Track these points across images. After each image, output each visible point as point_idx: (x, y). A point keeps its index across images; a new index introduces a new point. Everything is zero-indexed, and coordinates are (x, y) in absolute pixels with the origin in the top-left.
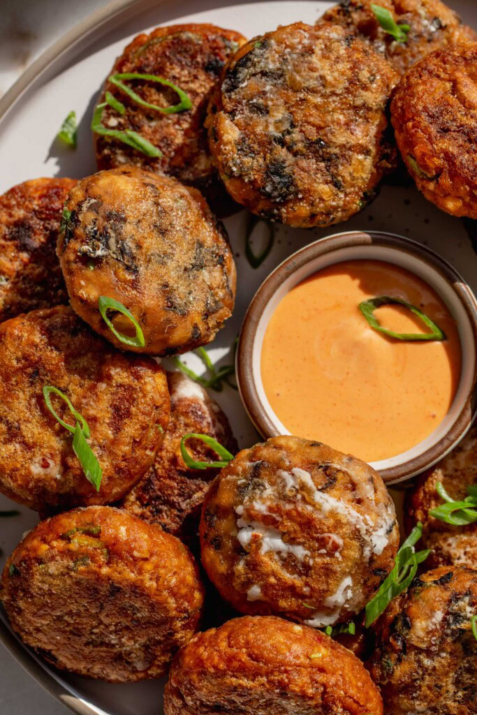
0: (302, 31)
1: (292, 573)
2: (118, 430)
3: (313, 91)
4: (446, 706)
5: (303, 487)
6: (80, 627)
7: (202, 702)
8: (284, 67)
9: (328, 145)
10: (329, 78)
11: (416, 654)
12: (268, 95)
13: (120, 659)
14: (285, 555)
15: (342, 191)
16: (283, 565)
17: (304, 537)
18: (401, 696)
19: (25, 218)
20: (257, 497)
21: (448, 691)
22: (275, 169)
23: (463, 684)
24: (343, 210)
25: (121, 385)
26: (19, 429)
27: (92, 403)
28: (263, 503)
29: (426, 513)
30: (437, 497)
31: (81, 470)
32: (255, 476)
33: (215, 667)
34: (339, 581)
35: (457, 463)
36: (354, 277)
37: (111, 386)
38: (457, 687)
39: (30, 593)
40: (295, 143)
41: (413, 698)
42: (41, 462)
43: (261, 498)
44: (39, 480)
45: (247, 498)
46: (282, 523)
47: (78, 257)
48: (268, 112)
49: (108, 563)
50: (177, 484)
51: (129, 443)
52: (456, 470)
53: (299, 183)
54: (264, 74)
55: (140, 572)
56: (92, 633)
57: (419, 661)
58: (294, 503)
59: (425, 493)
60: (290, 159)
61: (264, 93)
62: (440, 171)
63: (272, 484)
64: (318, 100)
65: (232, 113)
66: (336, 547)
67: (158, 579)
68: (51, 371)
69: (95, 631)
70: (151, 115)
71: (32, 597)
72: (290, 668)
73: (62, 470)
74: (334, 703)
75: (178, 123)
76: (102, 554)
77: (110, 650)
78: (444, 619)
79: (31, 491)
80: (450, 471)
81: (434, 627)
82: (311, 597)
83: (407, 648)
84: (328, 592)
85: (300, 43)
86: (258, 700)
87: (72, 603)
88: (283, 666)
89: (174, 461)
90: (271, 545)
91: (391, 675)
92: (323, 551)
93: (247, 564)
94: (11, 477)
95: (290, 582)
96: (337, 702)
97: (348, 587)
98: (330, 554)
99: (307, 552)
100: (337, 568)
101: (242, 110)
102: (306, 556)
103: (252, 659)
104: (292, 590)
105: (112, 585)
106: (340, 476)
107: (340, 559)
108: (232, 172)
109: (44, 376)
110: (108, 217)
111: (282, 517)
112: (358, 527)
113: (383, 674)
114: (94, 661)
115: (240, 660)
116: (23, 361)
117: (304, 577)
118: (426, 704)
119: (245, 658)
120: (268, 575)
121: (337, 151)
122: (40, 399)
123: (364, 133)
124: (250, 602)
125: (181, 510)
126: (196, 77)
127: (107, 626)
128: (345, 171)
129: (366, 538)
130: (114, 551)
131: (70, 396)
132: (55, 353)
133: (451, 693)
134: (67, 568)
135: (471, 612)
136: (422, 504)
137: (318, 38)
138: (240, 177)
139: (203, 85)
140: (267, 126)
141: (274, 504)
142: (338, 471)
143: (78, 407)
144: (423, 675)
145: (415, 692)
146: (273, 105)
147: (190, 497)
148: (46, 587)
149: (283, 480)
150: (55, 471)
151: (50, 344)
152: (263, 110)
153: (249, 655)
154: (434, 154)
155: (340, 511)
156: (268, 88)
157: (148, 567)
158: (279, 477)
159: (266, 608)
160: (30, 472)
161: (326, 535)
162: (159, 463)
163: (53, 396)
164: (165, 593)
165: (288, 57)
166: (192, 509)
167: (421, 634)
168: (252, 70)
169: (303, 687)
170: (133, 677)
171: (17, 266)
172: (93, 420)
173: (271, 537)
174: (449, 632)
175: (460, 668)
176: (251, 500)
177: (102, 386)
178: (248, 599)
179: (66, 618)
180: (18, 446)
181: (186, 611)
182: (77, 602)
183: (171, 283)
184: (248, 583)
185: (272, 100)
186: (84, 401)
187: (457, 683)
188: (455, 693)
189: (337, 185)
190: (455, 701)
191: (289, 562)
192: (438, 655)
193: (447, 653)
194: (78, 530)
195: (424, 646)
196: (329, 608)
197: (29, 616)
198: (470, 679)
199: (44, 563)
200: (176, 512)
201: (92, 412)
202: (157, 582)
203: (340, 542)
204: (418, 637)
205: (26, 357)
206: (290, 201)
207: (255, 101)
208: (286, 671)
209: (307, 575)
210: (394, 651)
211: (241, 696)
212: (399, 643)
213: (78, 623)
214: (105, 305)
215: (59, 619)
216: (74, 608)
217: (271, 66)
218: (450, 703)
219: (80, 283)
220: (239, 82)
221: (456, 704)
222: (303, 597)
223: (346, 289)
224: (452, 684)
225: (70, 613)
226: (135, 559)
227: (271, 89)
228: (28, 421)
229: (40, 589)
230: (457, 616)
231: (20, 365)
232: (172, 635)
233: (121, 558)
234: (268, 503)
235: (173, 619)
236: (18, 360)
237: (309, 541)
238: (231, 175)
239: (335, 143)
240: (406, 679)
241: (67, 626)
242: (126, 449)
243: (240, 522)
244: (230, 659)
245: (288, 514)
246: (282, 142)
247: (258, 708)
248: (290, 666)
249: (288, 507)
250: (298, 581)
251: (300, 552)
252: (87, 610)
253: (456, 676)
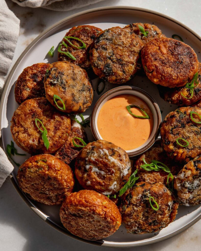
0: (119, 29)
1: (100, 179)
2: (55, 133)
3: (120, 45)
4: (139, 222)
5: (106, 154)
6: (38, 188)
7: (70, 213)
8: (113, 38)
9: (123, 60)
10: (125, 42)
11: (132, 206)
12: (107, 45)
13: (49, 198)
14: (98, 173)
15: (125, 74)
16: (97, 176)
17: (104, 168)
18: (127, 217)
19: (36, 73)
20: (92, 156)
21: (140, 217)
22: (107, 65)
23: (145, 216)
24: (125, 79)
25: (57, 121)
26: (27, 130)
27: (49, 125)
28: (94, 158)
29: (139, 166)
30: (143, 162)
31: (43, 143)
32: (92, 150)
33: (75, 203)
34: (113, 182)
35: (149, 153)
36: (126, 99)
37: (55, 121)
38: (143, 216)
39: (25, 177)
40: (113, 59)
41: (130, 218)
42: (32, 140)
43: (93, 156)
44: (31, 145)
45: (89, 156)
46: (98, 164)
47: (49, 83)
48: (107, 50)
49: (48, 170)
50: (71, 151)
51: (58, 137)
52: (149, 155)
53: (113, 70)
54: (107, 39)
55: (57, 174)
56: (41, 190)
57: (133, 208)
58: (103, 158)
59: (139, 161)
60: (112, 63)
61: (106, 44)
62: (153, 70)
63: (97, 153)
64: (121, 48)
65: (97, 49)
66: (113, 172)
67: (62, 176)
68: (38, 115)
69: (43, 189)
70: (74, 49)
71: (26, 178)
72: (96, 206)
73: (38, 143)
74: (108, 217)
75: (82, 51)
76: (47, 167)
77: (46, 196)
78: (142, 197)
79: (29, 148)
80: (147, 155)
81: (138, 198)
82: (104, 186)
83: (130, 203)
84: (109, 185)
85: (118, 32)
86: (86, 214)
87: (37, 181)
88: (94, 205)
89: (70, 144)
90: (95, 170)
91: (125, 211)
92: (109, 173)
93: (88, 175)
94: (23, 143)
95: (99, 181)
96: (109, 217)
97: (115, 184)
98: (111, 174)
99: (105, 173)
100: (113, 178)
101: (100, 48)
102: (104, 174)
103: (86, 202)
104: (99, 183)
105: (48, 177)
106: (116, 152)
107: (114, 176)
108: (95, 65)
109: (36, 116)
110: (59, 73)
111: (99, 162)
112: (120, 167)
113: (123, 210)
114: (41, 198)
115: (82, 202)
116: (31, 111)
117: (103, 180)
118: (134, 220)
119: (84, 201)
120: (93, 179)
121: (125, 63)
122: (34, 122)
123: (133, 59)
124: (87, 186)
125: (71, 158)
126: (88, 40)
127: (46, 189)
128: (126, 68)
129: (122, 171)
130: (50, 167)
131: (43, 122)
132: (40, 110)
133: (141, 218)
134: (36, 170)
135: (149, 195)
136: (138, 164)
137: (123, 31)
138: (97, 67)
139: (90, 42)
140: (106, 54)
141: (97, 158)
142: (116, 151)
143: (45, 125)
144: (134, 212)
145: (131, 217)
146: (108, 48)
147: (74, 155)
148: (30, 175)
149: (100, 152)
150: (36, 143)
151: (39, 107)
152: (106, 49)
153: (85, 201)
154: (152, 65)
155: (115, 162)
156: (107, 43)
157: (59, 172)
158: (99, 151)
159: (91, 188)
160: (29, 142)
161: (110, 169)
162: (66, 144)
163: (38, 122)
164: (63, 181)
165: (114, 35)
166: (74, 158)
167: (135, 200)
168: (104, 38)
169: (99, 211)
170: (52, 204)
171: (32, 86)
172: (48, 130)
173: (95, 168)
174: (143, 200)
175: (145, 211)
176: (90, 157)
177: (52, 120)
178: (87, 185)
179: (34, 185)
180: (26, 135)
181: (69, 186)
182: (38, 181)
183: (75, 93)
184: (87, 180)
185: (108, 47)
186: (47, 124)
187: (143, 215)
188: (142, 218)
189: (124, 72)
190: (142, 220)
191: (99, 175)
192: (139, 207)
193: (141, 206)
194: (40, 160)
195: (135, 204)
196: (109, 190)
197: (24, 183)
198: (147, 214)
199: (30, 168)
200: (69, 159)
201: (48, 127)
202: (61, 177)
203: (114, 171)
204: (134, 201)
205: (32, 110)
206: (110, 75)
207: (103, 46)
208: (95, 207)
209: (104, 180)
210: (127, 204)
211: (81, 212)
212: (128, 202)
213: (38, 187)
214: (55, 97)
215: (33, 185)
216: (37, 182)
217: (109, 37)
218: (141, 221)
219: (49, 90)
220: (100, 41)
221: (142, 221)
222: (102, 186)
223: (123, 102)
224: (142, 215)
225: (36, 184)
226: (56, 170)
227: (108, 43)
228: (30, 128)
229: (28, 176)
230: (145, 196)
231: (30, 112)
232: (64, 193)
233: (52, 169)
234: (95, 158)
235: (65, 188)
236: (29, 111)
237: (106, 170)
238: (95, 66)
239: (125, 60)
240: (129, 213)
241: (35, 187)
242: (57, 138)
243: (87, 163)
244: (80, 201)
245: (101, 162)
246: (110, 59)
247: (86, 216)
248: (96, 205)
249: (101, 160)
250: (101, 181)
251: (103, 173)
252: (41, 183)
253: (143, 213)
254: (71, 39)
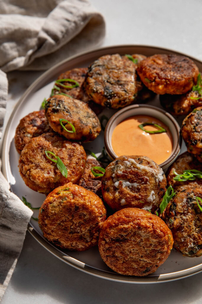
1: (134, 193)
2: (71, 161)
3: (114, 69)
4: (193, 235)
5: (133, 164)
6: (67, 226)
7: (112, 239)
8: (104, 64)
9: (121, 81)
10: (118, 65)
11: (180, 215)
13: (81, 238)
14: (131, 187)
15: (127, 93)
16: (131, 191)
17: (136, 179)
18: (178, 232)
19: (34, 118)
20: (119, 169)
21: (193, 229)
22: (106, 88)
23: (198, 225)
24: (129, 99)
25: (70, 149)
26: (39, 164)
27: (61, 154)
28: (121, 171)
29: (172, 182)
30: (175, 176)
31: (60, 173)
32: (117, 164)
33: (114, 223)
34: (150, 192)
35: (179, 165)
36: (135, 119)
37: (67, 149)
38: (196, 227)
39: (48, 216)
40: (111, 81)
41: (182, 232)
42: (47, 172)
43: (120, 169)
44: (47, 178)
45: (115, 171)
46: (128, 176)
47: (51, 111)
49: (73, 198)
50: (92, 182)
51: (75, 163)
52: (178, 167)
53: (115, 91)
54: (99, 66)
55: (84, 200)
56: (71, 228)
57: (181, 218)
58: (131, 168)
59: (170, 176)
60: (110, 85)
61: (100, 70)
62: (155, 77)
63: (122, 165)
64: (116, 71)
65: (91, 76)
66: (147, 180)
67: (90, 202)
68: (47, 147)
69: (72, 227)
70: (68, 89)
71: (50, 217)
72: (140, 218)
73: (54, 174)
74: (157, 229)
75: (76, 90)
76: (71, 195)
77: (78, 234)
78: (187, 201)
79: (45, 182)
80: (177, 168)
81: (184, 204)
82: (142, 199)
83: (177, 213)
84: (147, 196)
86: (131, 233)
87: (63, 216)
88: (137, 217)
89: (90, 176)
90: (126, 184)
91: (173, 224)
92: (143, 182)
93: (119, 192)
94: (38, 179)
95: (134, 195)
96: (158, 228)
97: (153, 194)
98: (146, 183)
99: (138, 184)
100: (149, 187)
101: (94, 75)
102: (138, 185)
103: (127, 217)
104: (136, 198)
105: (76, 206)
106: (143, 160)
107: (149, 184)
108: (94, 91)
109: (45, 149)
110: (59, 101)
111: (128, 174)
112: (153, 173)
113: (170, 224)
114: (73, 240)
115: (123, 218)
116: (38, 146)
117: (138, 193)
118: (187, 233)
120: (126, 194)
121: (124, 82)
122: (45, 156)
125: (94, 189)
126: (79, 78)
127: (76, 225)
128: (127, 88)
129: (156, 176)
130: (74, 194)
131: (54, 153)
132: (48, 142)
133: (194, 229)
134: (60, 203)
135: (195, 198)
136: (170, 180)
138: (97, 92)
139: (82, 80)
140: (102, 78)
141: (124, 170)
142: (143, 159)
143: (57, 155)
144: (184, 222)
145: (182, 229)
146: (103, 73)
147: (96, 185)
148: (53, 212)
149: (126, 163)
150: (52, 175)
151: (46, 140)
152: (100, 74)
154: (153, 74)
155: (146, 169)
157: (86, 198)
158: (124, 163)
159: (129, 205)
160: (44, 176)
161: (143, 177)
162: (85, 177)
163: (49, 154)
164: (94, 207)
166: (98, 189)
167: (180, 207)
168: (95, 65)
169: (145, 223)
170: (87, 245)
171: (33, 131)
172: (62, 159)
173: (126, 182)
174: (189, 205)
175: (195, 219)
176: (117, 171)
177: (64, 149)
178: (121, 205)
179: (62, 224)
180: (39, 169)
181: (101, 214)
182: (64, 216)
183: (81, 118)
184: (120, 200)
185: (102, 71)
186: (59, 154)
187: (195, 225)
188: (196, 229)
189: (125, 91)
190: (196, 232)
191: (132, 189)
192: (187, 214)
193: (190, 213)
194: (62, 190)
195: (182, 212)
196: (148, 203)
197: (49, 226)
198: (199, 223)
199: (52, 203)
200: (93, 190)
201: (61, 156)
202: (90, 203)
203: (148, 178)
204: (179, 209)
205: (39, 144)
206: (112, 97)
207: (97, 72)
208: (139, 219)
209: (139, 192)
210: (173, 216)
211: (125, 232)
212: (174, 212)
213: (66, 225)
214: (61, 121)
215: (59, 224)
216: (64, 218)
218: (194, 233)
219: (53, 117)
220: (92, 69)
221: (196, 234)
222: (139, 199)
223: (134, 123)
224: (194, 225)
225: (63, 221)
226: (82, 196)
228: (41, 162)
229: (52, 213)
230: (191, 199)
231: (37, 147)
232: (98, 224)
233: (77, 195)
234: (123, 170)
235: (97, 217)
236: (36, 145)
237: (138, 180)
238: (94, 92)
239: (123, 80)
240: (178, 224)
241: (62, 227)
242: (74, 165)
243: (114, 180)
244: (119, 219)
245: (130, 172)
246: (108, 82)
247: (131, 237)
249: (129, 170)
250: (137, 195)
251: (136, 185)
252: (68, 218)
253: (194, 222)
254: (62, 82)
